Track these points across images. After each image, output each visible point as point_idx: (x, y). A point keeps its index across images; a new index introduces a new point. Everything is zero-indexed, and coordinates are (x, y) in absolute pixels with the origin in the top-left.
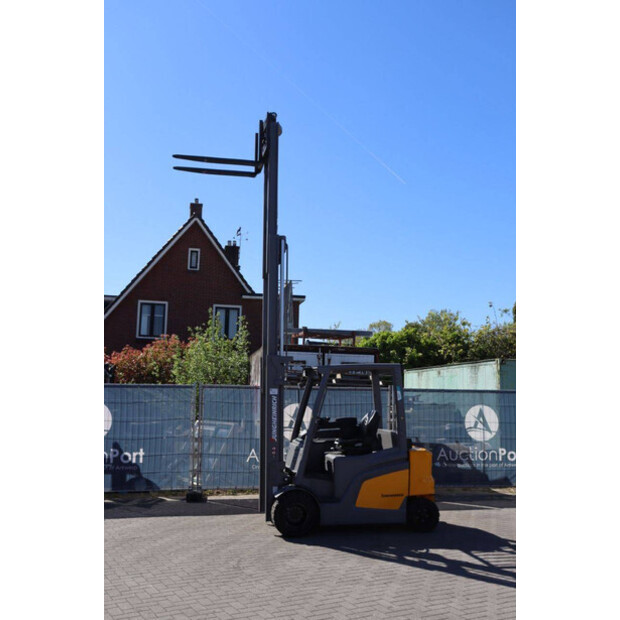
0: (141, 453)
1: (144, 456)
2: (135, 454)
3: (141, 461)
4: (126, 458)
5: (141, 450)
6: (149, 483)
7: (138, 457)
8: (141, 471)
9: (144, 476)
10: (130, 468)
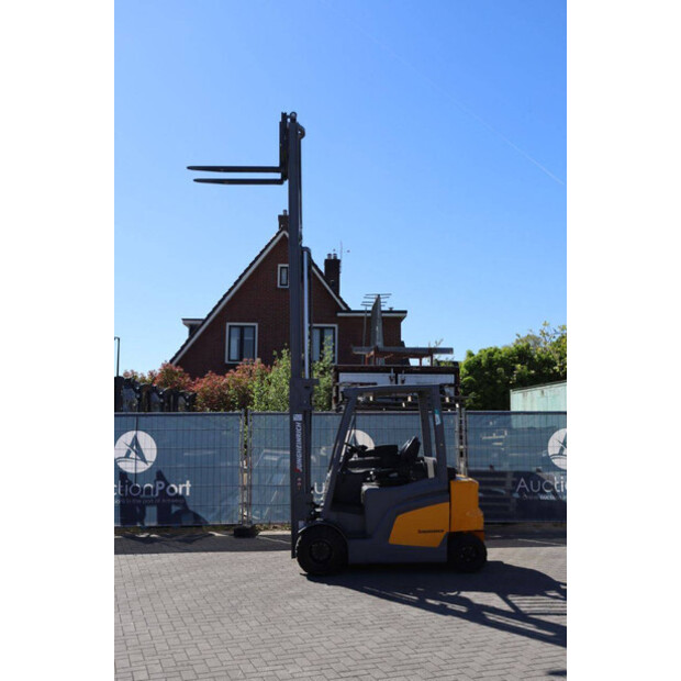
0: (188, 485)
1: (191, 488)
2: (181, 486)
3: (188, 494)
4: (172, 490)
5: (188, 482)
6: (196, 517)
7: (184, 489)
8: (188, 504)
9: (191, 508)
10: (176, 501)
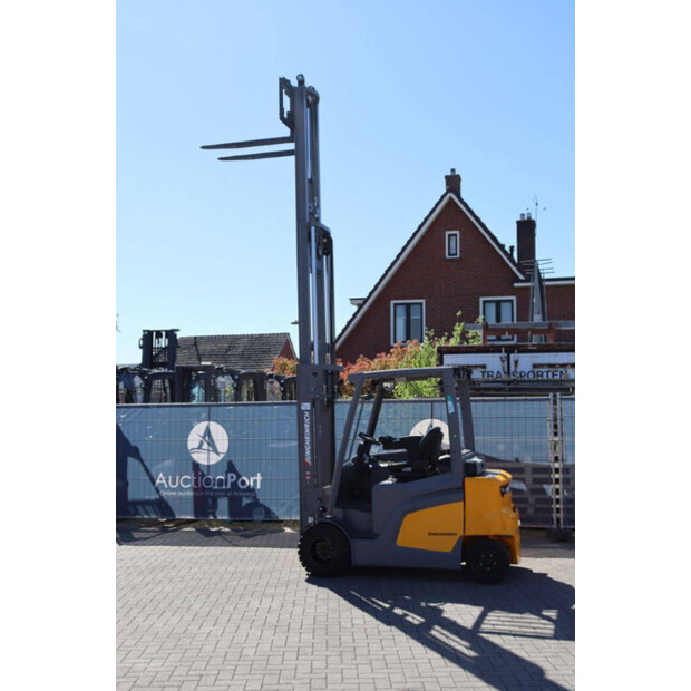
0: (259, 478)
1: (261, 481)
2: (252, 479)
3: (258, 487)
4: (243, 483)
5: (259, 475)
6: (268, 512)
7: (255, 482)
8: (259, 497)
9: (261, 502)
10: (248, 494)
